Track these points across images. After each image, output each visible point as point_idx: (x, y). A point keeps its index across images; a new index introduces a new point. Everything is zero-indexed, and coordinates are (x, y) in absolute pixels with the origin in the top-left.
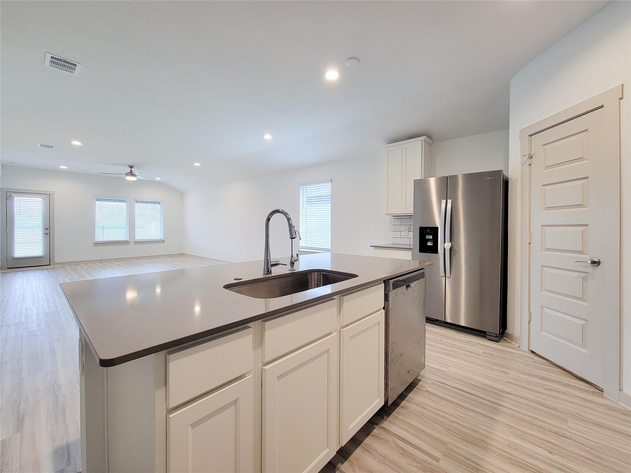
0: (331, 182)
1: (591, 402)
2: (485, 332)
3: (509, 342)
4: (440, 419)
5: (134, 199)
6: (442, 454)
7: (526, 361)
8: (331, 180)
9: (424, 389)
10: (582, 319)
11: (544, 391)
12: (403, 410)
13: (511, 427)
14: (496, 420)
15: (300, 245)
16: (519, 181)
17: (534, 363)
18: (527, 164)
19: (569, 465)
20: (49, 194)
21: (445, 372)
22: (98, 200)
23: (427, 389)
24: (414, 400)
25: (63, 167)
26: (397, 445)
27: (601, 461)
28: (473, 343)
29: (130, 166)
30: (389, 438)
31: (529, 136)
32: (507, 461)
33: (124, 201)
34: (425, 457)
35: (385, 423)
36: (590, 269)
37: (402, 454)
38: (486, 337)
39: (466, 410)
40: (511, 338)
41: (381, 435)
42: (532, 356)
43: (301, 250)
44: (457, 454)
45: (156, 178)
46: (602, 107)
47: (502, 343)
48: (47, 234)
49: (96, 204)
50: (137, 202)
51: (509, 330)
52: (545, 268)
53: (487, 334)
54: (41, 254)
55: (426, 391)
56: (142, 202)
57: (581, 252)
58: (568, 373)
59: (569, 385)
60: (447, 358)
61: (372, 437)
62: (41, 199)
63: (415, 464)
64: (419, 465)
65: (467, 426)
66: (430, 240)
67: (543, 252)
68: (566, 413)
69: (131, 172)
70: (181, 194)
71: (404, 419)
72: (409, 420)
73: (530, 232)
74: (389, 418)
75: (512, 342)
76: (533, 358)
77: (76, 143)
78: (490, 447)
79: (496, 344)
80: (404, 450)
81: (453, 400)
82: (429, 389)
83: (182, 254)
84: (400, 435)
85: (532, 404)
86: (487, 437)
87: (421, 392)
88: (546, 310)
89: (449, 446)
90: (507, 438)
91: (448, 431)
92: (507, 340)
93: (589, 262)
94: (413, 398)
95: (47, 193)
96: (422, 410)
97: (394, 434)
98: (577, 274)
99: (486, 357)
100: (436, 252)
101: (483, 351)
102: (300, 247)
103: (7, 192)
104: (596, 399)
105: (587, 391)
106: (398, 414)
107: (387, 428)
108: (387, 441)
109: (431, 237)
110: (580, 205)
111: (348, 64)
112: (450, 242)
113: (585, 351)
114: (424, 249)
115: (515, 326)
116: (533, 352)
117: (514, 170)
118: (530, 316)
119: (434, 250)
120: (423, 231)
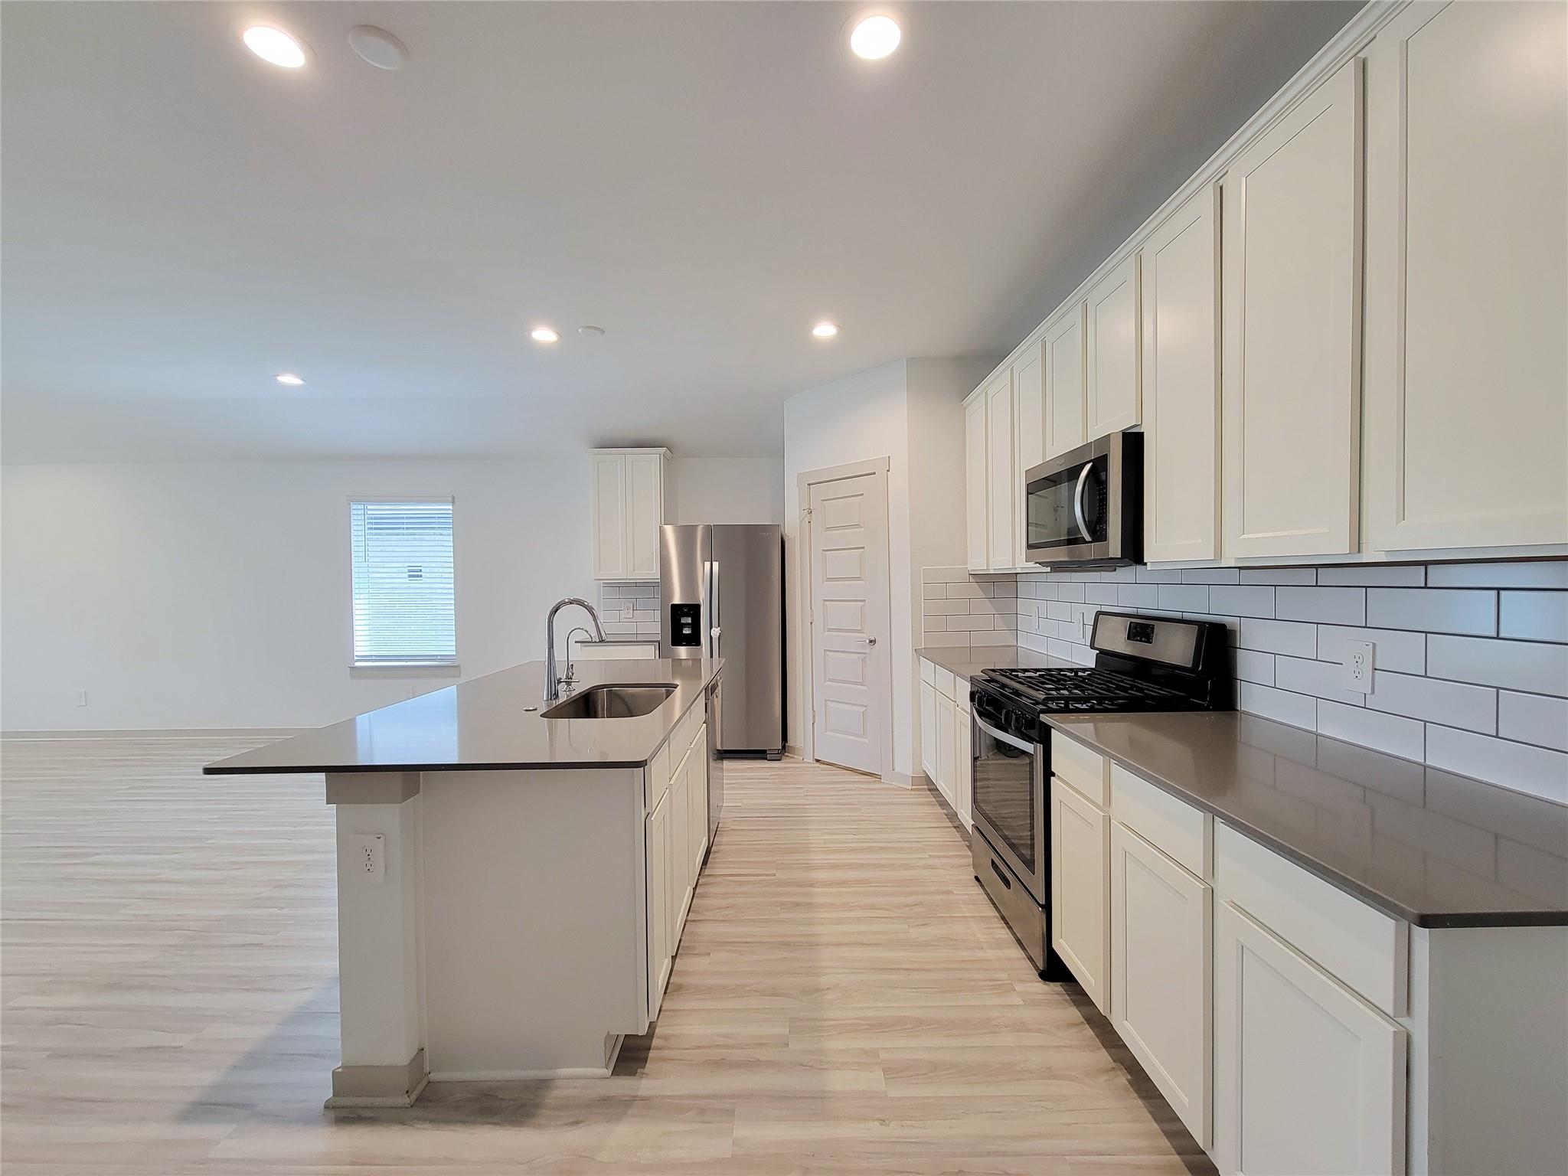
0: (454, 502)
1: (875, 789)
2: (764, 752)
3: (793, 758)
7: (815, 772)
8: (454, 498)
10: (861, 706)
13: (822, 829)
14: (805, 829)
15: (356, 654)
16: (797, 540)
17: (821, 772)
18: (806, 521)
19: (869, 837)
26: (731, 881)
30: (720, 879)
31: (808, 484)
32: (827, 853)
36: (868, 649)
37: (740, 885)
38: (766, 758)
40: (793, 750)
41: (709, 881)
42: (818, 765)
43: (357, 664)
47: (785, 760)
51: (790, 743)
52: (828, 653)
53: (768, 753)
55: (731, 830)
57: (860, 631)
58: (851, 771)
59: (858, 782)
60: (732, 792)
64: (760, 885)
66: (688, 624)
67: (826, 633)
68: (859, 804)
73: (811, 608)
75: (795, 757)
76: (818, 767)
78: (811, 849)
79: (778, 763)
80: (740, 882)
82: (733, 827)
86: (805, 843)
88: (829, 703)
90: (820, 838)
91: (774, 852)
92: (789, 755)
93: (868, 641)
98: (857, 655)
100: (698, 643)
102: (356, 658)
104: (877, 786)
105: (871, 782)
106: (715, 859)
108: (720, 883)
109: (689, 620)
110: (858, 579)
111: (582, 331)
112: (719, 626)
113: (867, 741)
114: (678, 639)
115: (798, 734)
116: (818, 761)
117: (792, 526)
118: (814, 716)
119: (694, 640)
120: (677, 611)
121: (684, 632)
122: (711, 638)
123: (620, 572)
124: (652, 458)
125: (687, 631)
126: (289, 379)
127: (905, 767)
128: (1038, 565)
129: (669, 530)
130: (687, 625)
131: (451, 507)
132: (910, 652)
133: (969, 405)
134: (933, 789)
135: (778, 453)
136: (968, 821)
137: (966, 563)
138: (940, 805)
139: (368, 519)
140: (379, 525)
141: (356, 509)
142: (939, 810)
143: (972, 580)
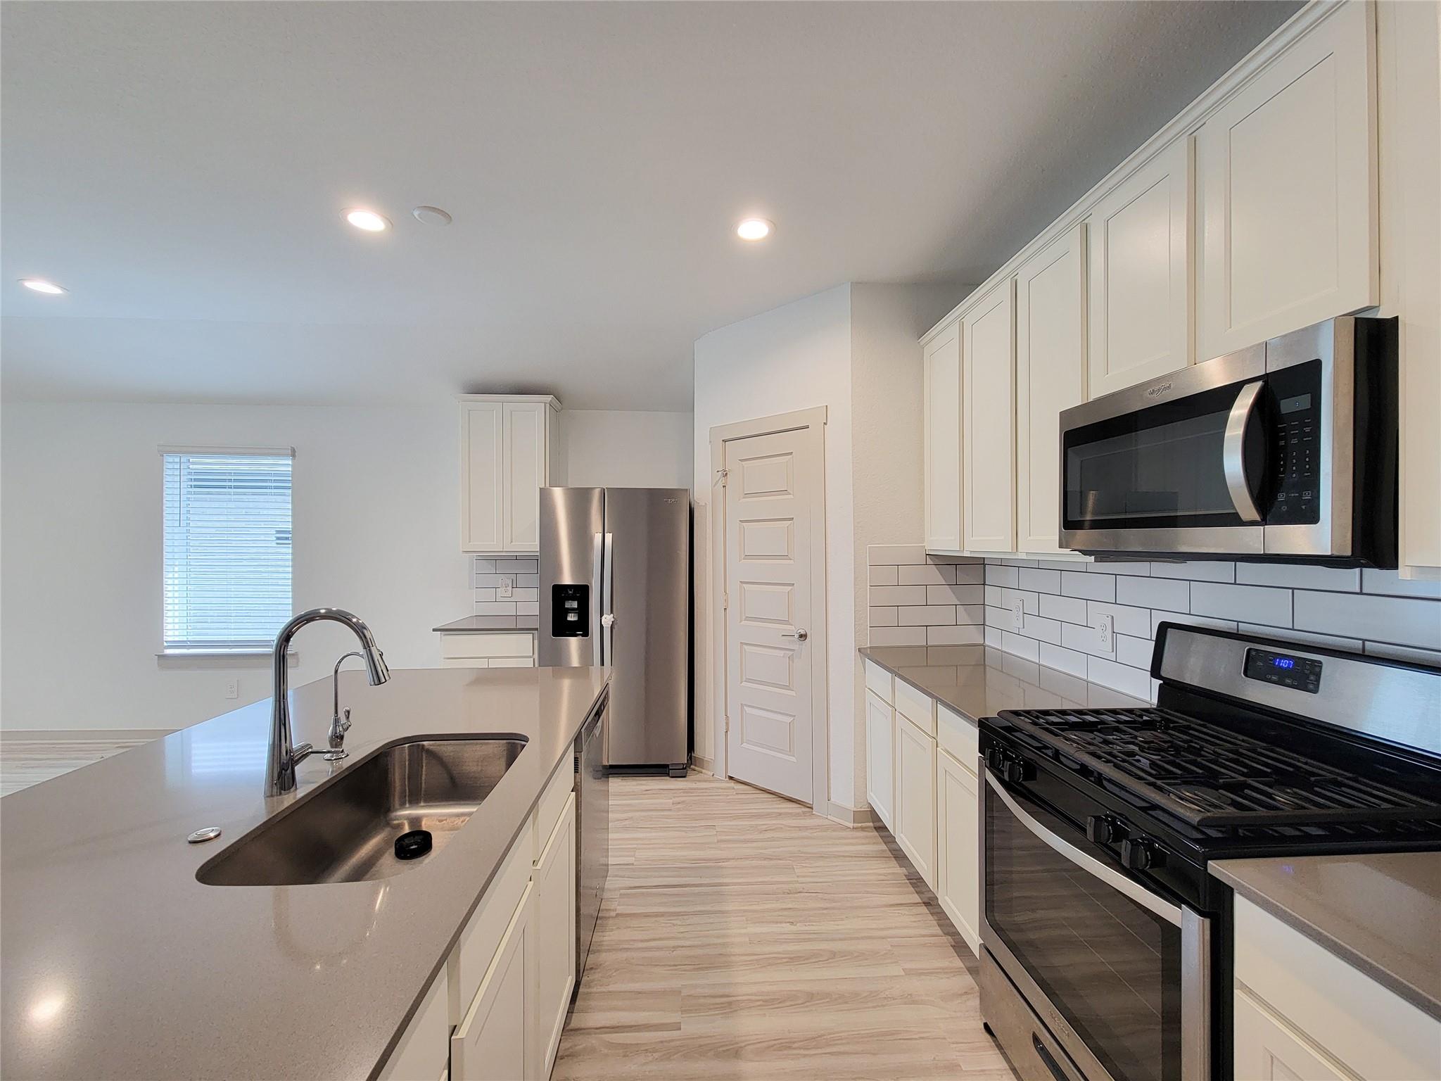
0: (294, 456)
1: (806, 828)
2: (666, 766)
3: (701, 773)
4: (657, 954)
6: (680, 1013)
7: (728, 795)
8: (294, 451)
9: (613, 914)
10: (787, 715)
11: (761, 836)
12: (594, 973)
13: (745, 911)
14: (722, 912)
15: (166, 638)
16: (709, 508)
17: (737, 797)
18: (720, 484)
19: (813, 928)
21: (633, 864)
23: (617, 912)
24: (604, 943)
26: (611, 1045)
27: (834, 905)
28: (654, 792)
31: (723, 440)
32: (757, 966)
34: (660, 1034)
35: (573, 1017)
36: (796, 645)
37: (624, 1056)
38: (669, 774)
39: (685, 917)
40: (701, 763)
41: (576, 1046)
42: (732, 784)
44: (699, 997)
46: (807, 427)
47: (692, 776)
51: (698, 752)
52: (745, 647)
53: (670, 768)
55: (618, 915)
57: (787, 623)
58: (774, 796)
59: (780, 814)
60: (627, 836)
61: (562, 1061)
63: (650, 1059)
64: (656, 1055)
65: (696, 943)
66: (574, 609)
67: (744, 622)
68: (790, 857)
71: (603, 989)
72: (612, 988)
73: (725, 592)
74: (577, 1003)
75: (704, 771)
76: (734, 789)
78: (733, 958)
79: (684, 781)
80: (625, 1046)
81: (662, 909)
82: (621, 909)
84: (608, 1023)
85: (754, 863)
86: (724, 945)
87: (611, 922)
88: (747, 709)
89: (685, 992)
90: (743, 931)
91: (675, 968)
92: (696, 768)
93: (797, 636)
94: (601, 942)
96: (625, 955)
97: (597, 1029)
98: (783, 652)
99: (679, 810)
100: (586, 634)
101: (671, 801)
102: (165, 644)
104: (808, 821)
105: (798, 815)
106: (590, 987)
107: (583, 1026)
109: (575, 605)
110: (785, 557)
111: (419, 215)
112: (612, 612)
113: (793, 759)
114: (562, 628)
115: (708, 745)
116: (731, 778)
117: (703, 490)
118: (727, 724)
119: (582, 627)
120: (560, 593)
121: (569, 619)
122: (602, 627)
123: (495, 543)
124: (536, 407)
125: (572, 617)
126: (42, 287)
127: (844, 796)
128: (1077, 552)
129: (559, 495)
130: (572, 610)
131: (290, 463)
132: (852, 653)
133: (927, 344)
134: (881, 828)
135: (686, 406)
136: (974, 940)
137: (923, 541)
138: (895, 857)
139: (189, 474)
140: (203, 483)
141: (171, 463)
142: (894, 868)
143: (929, 561)
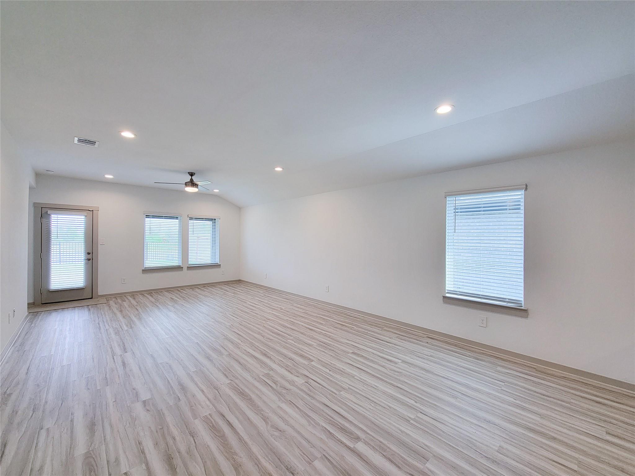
0: (526, 189)
5: (188, 215)
8: (526, 186)
15: (447, 288)
20: (93, 211)
22: (147, 216)
25: (108, 176)
29: (190, 173)
33: (177, 218)
43: (448, 295)
45: (214, 190)
48: (89, 260)
49: (146, 223)
50: (191, 219)
54: (82, 285)
56: (197, 219)
62: (83, 217)
69: (192, 180)
70: (239, 209)
77: (128, 134)
83: (240, 280)
95: (90, 210)
102: (447, 291)
103: (42, 208)
131: (524, 194)
